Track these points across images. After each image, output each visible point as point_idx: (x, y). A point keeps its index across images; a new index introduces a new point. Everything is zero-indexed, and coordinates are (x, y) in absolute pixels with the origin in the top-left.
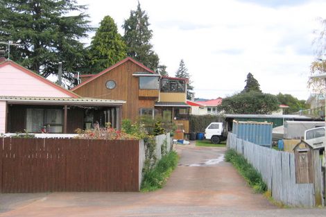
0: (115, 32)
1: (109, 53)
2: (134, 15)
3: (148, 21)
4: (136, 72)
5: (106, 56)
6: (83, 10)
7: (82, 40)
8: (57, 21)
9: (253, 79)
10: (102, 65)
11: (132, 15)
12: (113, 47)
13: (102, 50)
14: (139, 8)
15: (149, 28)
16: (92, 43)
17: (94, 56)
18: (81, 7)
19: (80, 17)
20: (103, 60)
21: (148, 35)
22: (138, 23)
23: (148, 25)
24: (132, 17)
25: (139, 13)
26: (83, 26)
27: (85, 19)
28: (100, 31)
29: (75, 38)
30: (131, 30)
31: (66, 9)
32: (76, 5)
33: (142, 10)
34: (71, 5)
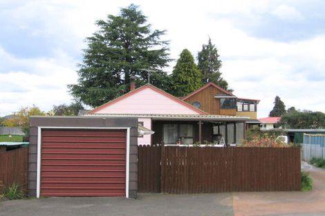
0: (193, 63)
1: (189, 79)
2: (206, 48)
3: (218, 53)
4: (217, 94)
5: (186, 82)
6: (165, 45)
7: (165, 69)
8: (145, 54)
9: (280, 101)
10: (183, 90)
11: (204, 48)
12: (192, 74)
13: (183, 77)
14: (210, 43)
15: (219, 59)
16: (174, 71)
17: (176, 82)
18: (163, 42)
19: (162, 50)
20: (184, 86)
21: (217, 65)
22: (209, 55)
23: (218, 56)
24: (204, 50)
25: (210, 46)
26: (164, 58)
27: (166, 52)
28: (180, 61)
29: (159, 68)
30: (203, 61)
31: (150, 44)
32: (159, 40)
33: (213, 44)
34: (155, 41)
